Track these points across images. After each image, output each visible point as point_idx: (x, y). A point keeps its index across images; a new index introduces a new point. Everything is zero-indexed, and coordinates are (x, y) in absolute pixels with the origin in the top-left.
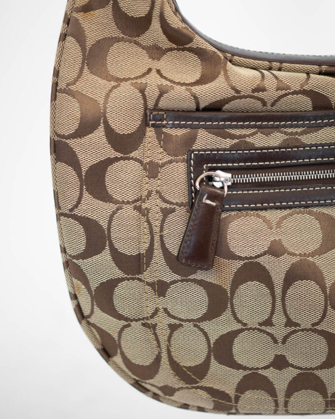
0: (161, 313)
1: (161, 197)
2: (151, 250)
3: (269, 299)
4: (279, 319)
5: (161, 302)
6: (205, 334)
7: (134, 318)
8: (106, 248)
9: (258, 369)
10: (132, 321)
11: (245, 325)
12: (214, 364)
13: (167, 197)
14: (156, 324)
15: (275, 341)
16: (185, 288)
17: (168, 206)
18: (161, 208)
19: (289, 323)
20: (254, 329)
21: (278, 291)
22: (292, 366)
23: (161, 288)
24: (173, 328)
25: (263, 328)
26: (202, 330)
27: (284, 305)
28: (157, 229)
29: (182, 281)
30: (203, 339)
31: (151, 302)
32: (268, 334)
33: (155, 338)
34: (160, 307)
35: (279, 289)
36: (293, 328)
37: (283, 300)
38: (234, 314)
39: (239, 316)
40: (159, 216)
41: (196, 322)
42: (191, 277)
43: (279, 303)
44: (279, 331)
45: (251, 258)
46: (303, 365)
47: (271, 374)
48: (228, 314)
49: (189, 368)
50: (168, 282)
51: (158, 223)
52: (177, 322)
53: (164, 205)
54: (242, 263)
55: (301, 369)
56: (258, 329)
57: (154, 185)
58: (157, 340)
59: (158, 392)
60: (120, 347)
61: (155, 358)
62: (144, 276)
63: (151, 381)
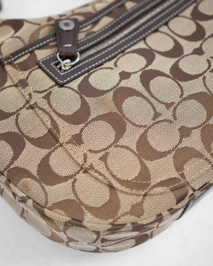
0: (89, 155)
1: (38, 92)
2: (53, 122)
3: (145, 102)
4: (160, 108)
5: (83, 149)
6: (127, 148)
7: (75, 173)
8: (26, 142)
9: (176, 146)
10: (75, 175)
11: (146, 126)
12: (149, 164)
13: (42, 90)
14: (91, 164)
15: (171, 122)
16: (91, 128)
17: (46, 93)
18: (42, 97)
19: (168, 106)
20: (153, 125)
21: (146, 94)
22: (193, 128)
23: (77, 140)
24: (104, 159)
25: (157, 120)
26: (122, 146)
27: (156, 99)
28: (49, 110)
29: (86, 126)
30: (128, 152)
31: (78, 153)
32: (163, 121)
33: (98, 173)
34: (86, 152)
35: (145, 92)
36: (173, 107)
37: (153, 96)
38: (134, 124)
39: (137, 123)
40: (45, 101)
41: (115, 144)
42: (90, 119)
43: (152, 100)
44: (167, 114)
45: (115, 87)
46: (199, 123)
47: (187, 143)
48: (129, 126)
49: (136, 179)
50: (79, 132)
51: (47, 106)
52: (103, 153)
53: (43, 95)
54: (112, 92)
55: (199, 126)
56: (155, 123)
57: (30, 89)
58: (101, 174)
59: (133, 219)
60: (82, 203)
61: (108, 188)
62: (61, 140)
63: (121, 212)
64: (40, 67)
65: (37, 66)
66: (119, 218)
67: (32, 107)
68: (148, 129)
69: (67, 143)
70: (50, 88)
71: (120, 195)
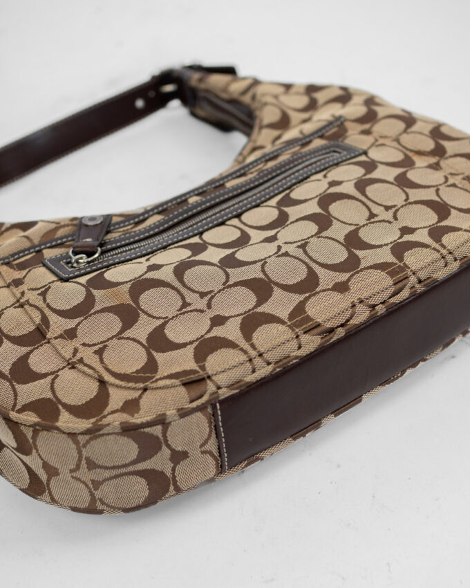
0: (81, 348)
1: (33, 289)
2: (44, 318)
3: (173, 293)
4: (192, 298)
5: (76, 343)
6: (134, 340)
7: (59, 369)
8: (4, 341)
9: (202, 336)
10: (58, 371)
11: (166, 317)
12: (159, 357)
13: (39, 286)
14: (82, 358)
15: (202, 311)
16: (91, 321)
17: (43, 289)
18: (38, 294)
19: (202, 295)
20: (177, 316)
21: (176, 284)
22: (231, 317)
23: (71, 334)
24: (100, 353)
25: (184, 310)
26: (128, 338)
27: (189, 288)
28: (42, 305)
29: (85, 319)
30: (133, 344)
31: (66, 348)
32: (191, 311)
33: (88, 367)
34: (78, 346)
35: (176, 282)
36: (209, 296)
37: (185, 286)
38: (150, 316)
39: (155, 315)
40: (40, 298)
41: (118, 336)
42: (92, 311)
44: (200, 303)
45: (136, 278)
46: (242, 311)
47: (218, 332)
48: (143, 317)
49: (137, 372)
50: (74, 326)
51: (41, 302)
52: (100, 346)
53: (39, 292)
54: (130, 284)
55: (241, 314)
56: (181, 314)
57: (24, 287)
58: (90, 367)
59: (124, 417)
60: (60, 402)
61: (98, 384)
62: (49, 336)
63: (109, 409)
64: (44, 265)
65: (41, 265)
66: (105, 417)
67: (22, 306)
68: (168, 321)
69: (56, 338)
70: (50, 283)
71: (111, 390)
